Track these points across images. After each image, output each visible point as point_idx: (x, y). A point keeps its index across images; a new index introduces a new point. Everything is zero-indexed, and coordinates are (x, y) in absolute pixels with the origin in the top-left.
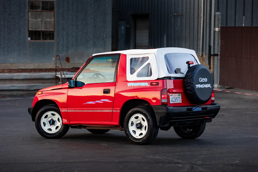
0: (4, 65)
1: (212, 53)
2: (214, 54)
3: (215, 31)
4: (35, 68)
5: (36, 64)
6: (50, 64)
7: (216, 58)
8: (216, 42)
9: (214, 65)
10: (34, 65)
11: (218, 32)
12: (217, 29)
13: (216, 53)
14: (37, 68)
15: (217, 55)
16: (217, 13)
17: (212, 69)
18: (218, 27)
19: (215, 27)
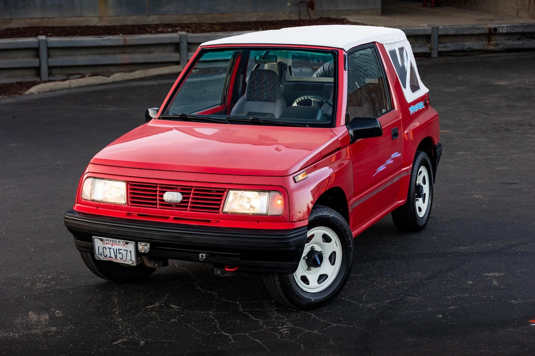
0: (209, 16)
4: (259, 20)
5: (261, 14)
6: (283, 13)
10: (257, 15)
14: (262, 20)
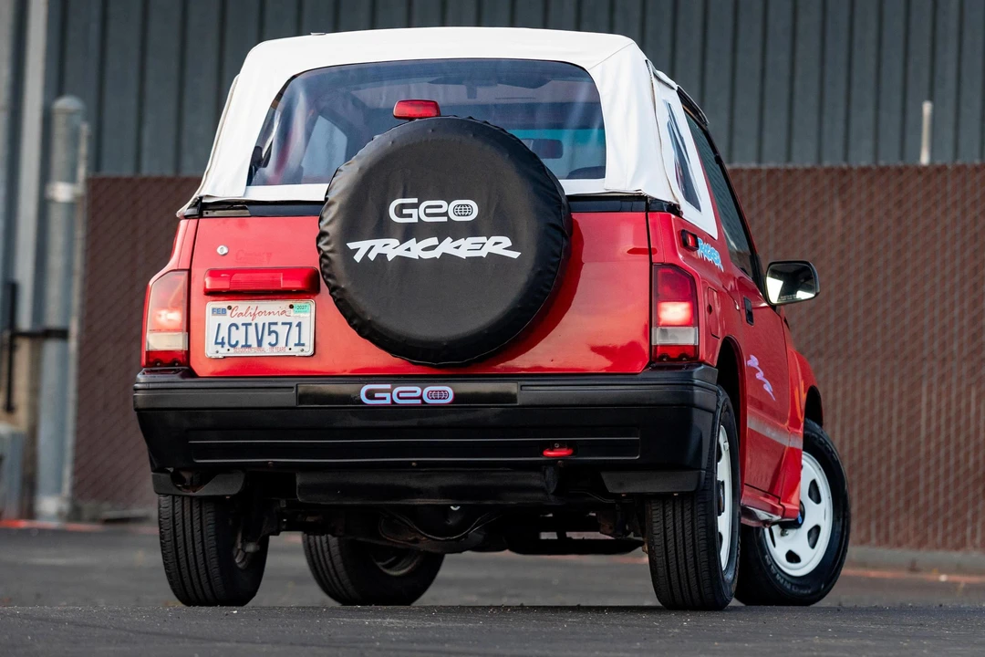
1: (25, 322)
2: (39, 329)
3: (44, 204)
7: (52, 349)
8: (56, 261)
9: (35, 391)
11: (71, 206)
12: (62, 192)
13: (53, 320)
15: (62, 334)
16: (66, 103)
17: (22, 414)
18: (72, 179)
19: (45, 177)
